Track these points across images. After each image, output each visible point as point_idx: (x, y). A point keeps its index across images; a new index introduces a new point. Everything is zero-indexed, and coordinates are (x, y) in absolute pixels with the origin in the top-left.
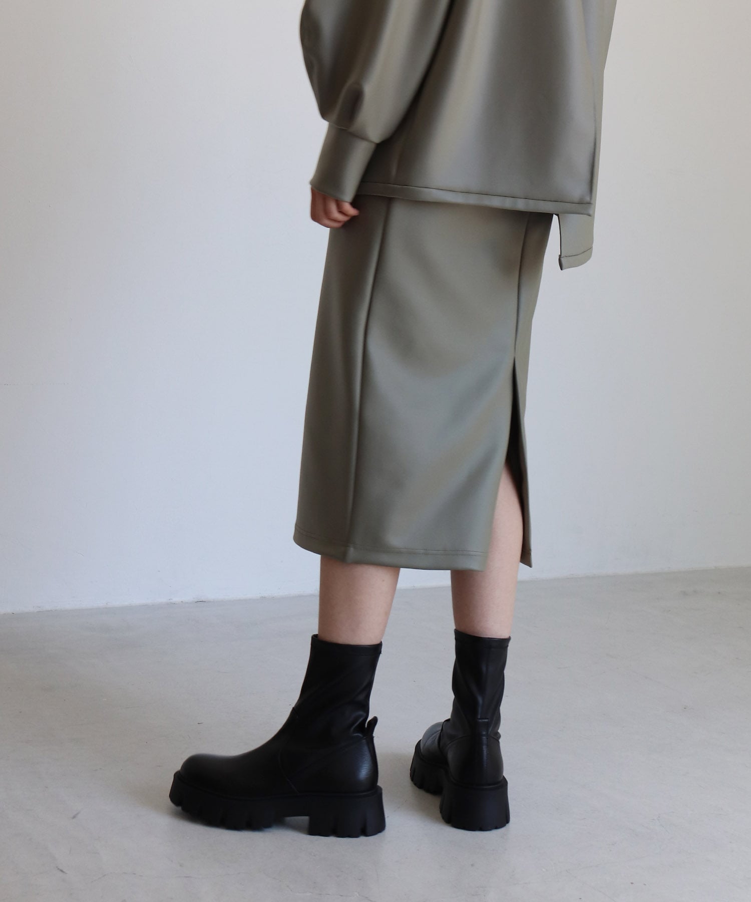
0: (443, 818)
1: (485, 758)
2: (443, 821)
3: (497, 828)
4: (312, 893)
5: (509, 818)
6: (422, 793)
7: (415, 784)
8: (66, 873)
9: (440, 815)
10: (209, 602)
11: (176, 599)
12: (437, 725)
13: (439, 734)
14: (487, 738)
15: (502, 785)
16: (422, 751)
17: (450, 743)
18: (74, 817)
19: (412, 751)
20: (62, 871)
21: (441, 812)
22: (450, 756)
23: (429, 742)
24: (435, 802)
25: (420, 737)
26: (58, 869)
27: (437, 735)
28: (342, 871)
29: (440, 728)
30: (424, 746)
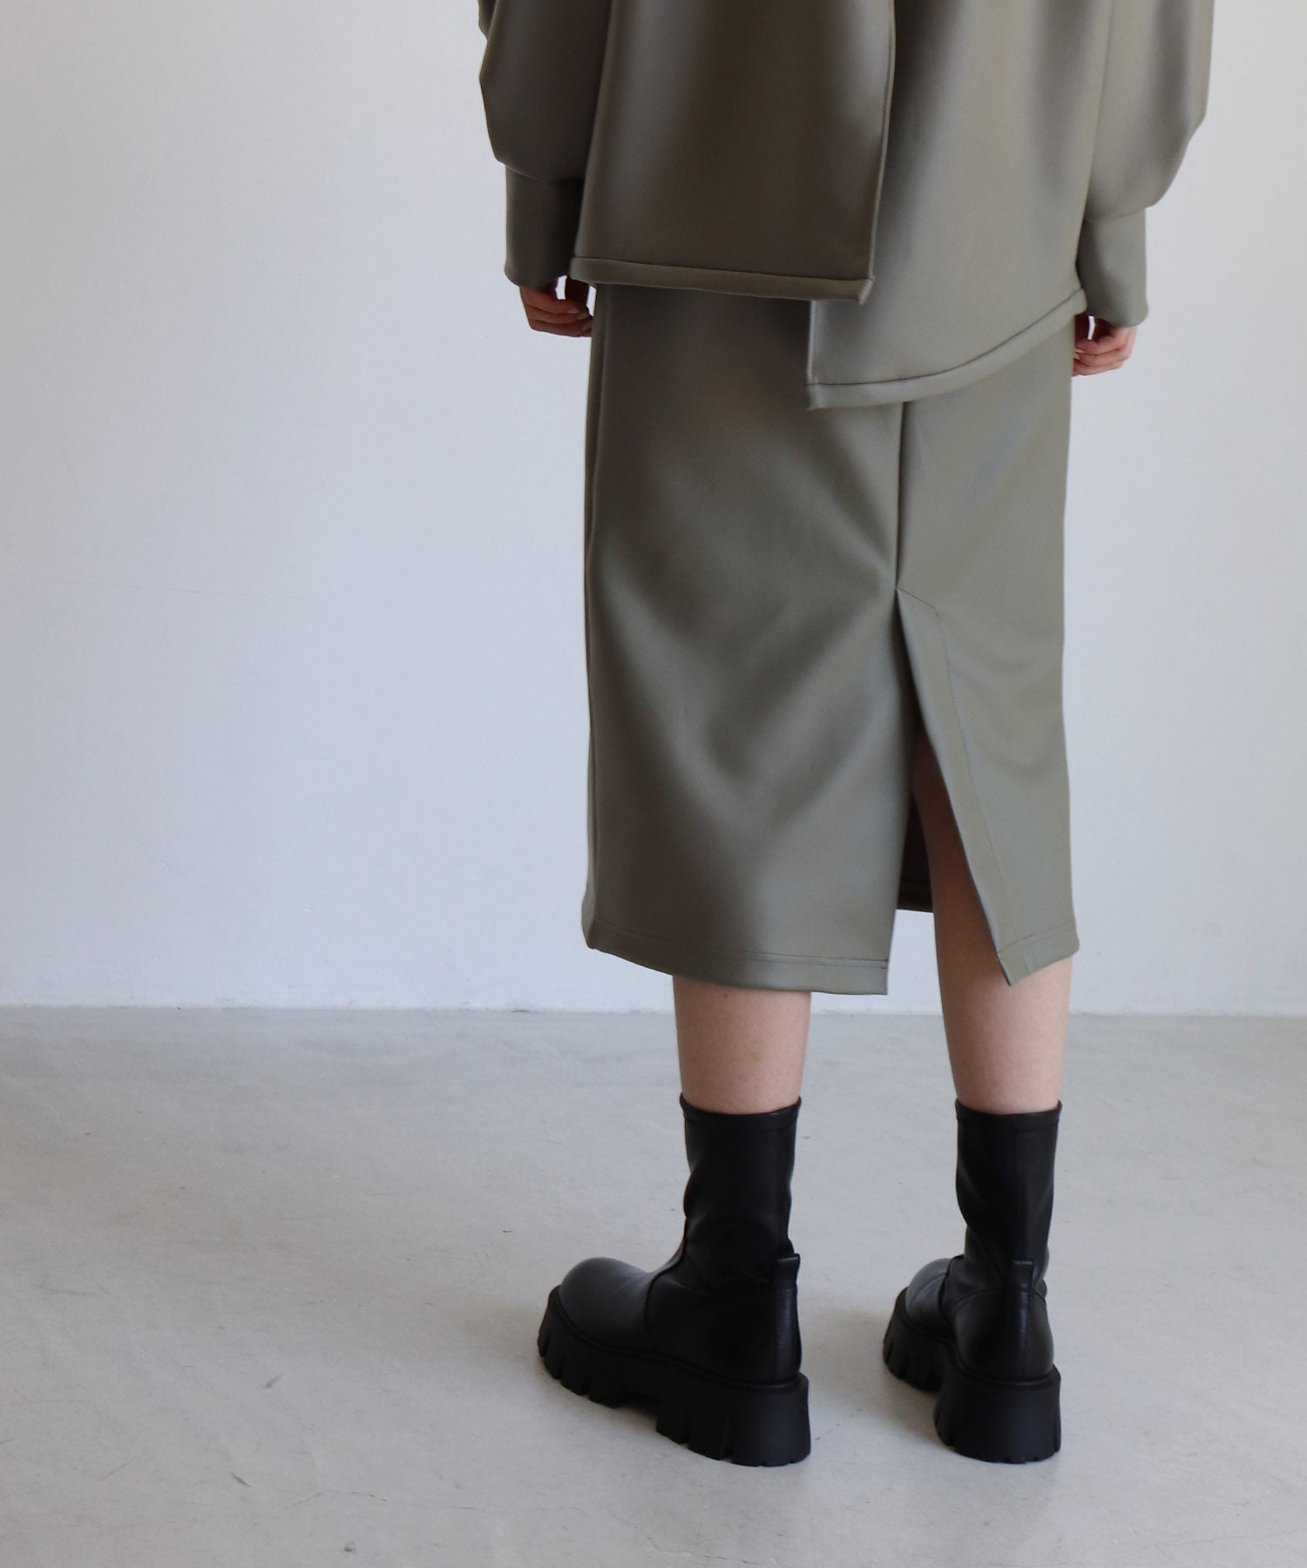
0: (940, 1435)
1: (1023, 1331)
2: (939, 1441)
3: (1036, 1459)
4: (693, 1553)
5: (1059, 1443)
6: (903, 1386)
7: (892, 1370)
8: (248, 1486)
9: (933, 1430)
10: (536, 1012)
11: (477, 1003)
12: (937, 1264)
13: (940, 1284)
14: (1029, 1296)
15: (1049, 1382)
16: (908, 1309)
17: (961, 1300)
18: (269, 1385)
19: (887, 1309)
20: (241, 1481)
21: (936, 1424)
22: (962, 1321)
23: (922, 1296)
24: (925, 1405)
25: (905, 1282)
26: (235, 1477)
27: (938, 1282)
28: (750, 1519)
29: (945, 1271)
30: (914, 1298)
